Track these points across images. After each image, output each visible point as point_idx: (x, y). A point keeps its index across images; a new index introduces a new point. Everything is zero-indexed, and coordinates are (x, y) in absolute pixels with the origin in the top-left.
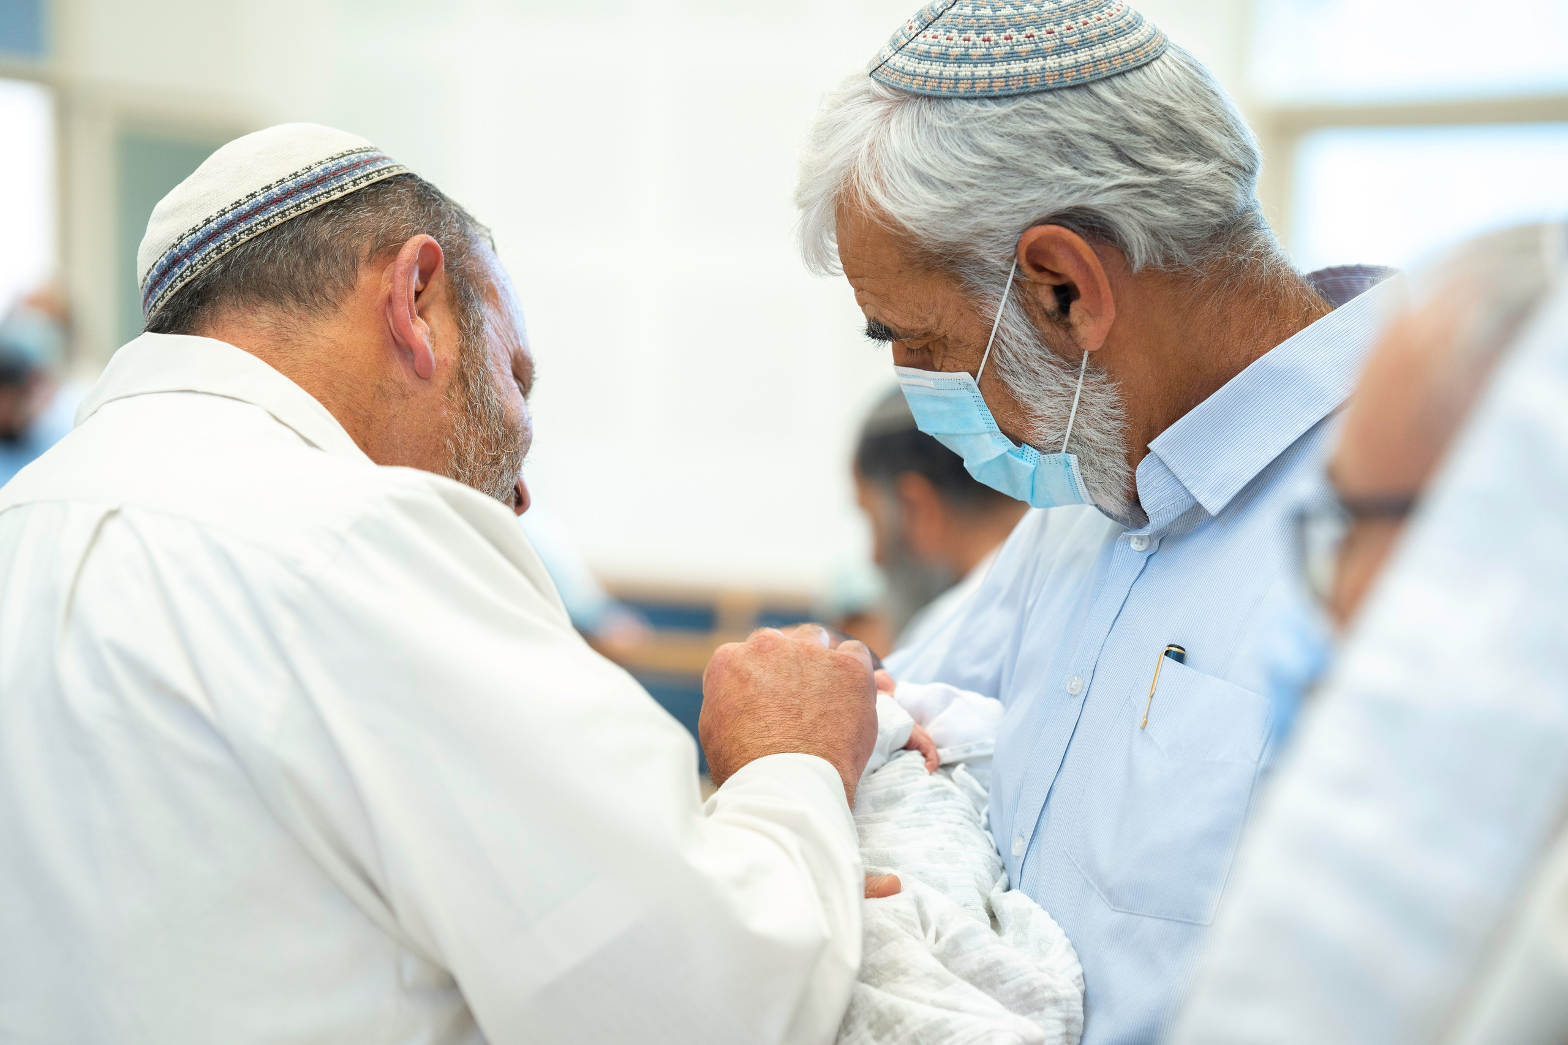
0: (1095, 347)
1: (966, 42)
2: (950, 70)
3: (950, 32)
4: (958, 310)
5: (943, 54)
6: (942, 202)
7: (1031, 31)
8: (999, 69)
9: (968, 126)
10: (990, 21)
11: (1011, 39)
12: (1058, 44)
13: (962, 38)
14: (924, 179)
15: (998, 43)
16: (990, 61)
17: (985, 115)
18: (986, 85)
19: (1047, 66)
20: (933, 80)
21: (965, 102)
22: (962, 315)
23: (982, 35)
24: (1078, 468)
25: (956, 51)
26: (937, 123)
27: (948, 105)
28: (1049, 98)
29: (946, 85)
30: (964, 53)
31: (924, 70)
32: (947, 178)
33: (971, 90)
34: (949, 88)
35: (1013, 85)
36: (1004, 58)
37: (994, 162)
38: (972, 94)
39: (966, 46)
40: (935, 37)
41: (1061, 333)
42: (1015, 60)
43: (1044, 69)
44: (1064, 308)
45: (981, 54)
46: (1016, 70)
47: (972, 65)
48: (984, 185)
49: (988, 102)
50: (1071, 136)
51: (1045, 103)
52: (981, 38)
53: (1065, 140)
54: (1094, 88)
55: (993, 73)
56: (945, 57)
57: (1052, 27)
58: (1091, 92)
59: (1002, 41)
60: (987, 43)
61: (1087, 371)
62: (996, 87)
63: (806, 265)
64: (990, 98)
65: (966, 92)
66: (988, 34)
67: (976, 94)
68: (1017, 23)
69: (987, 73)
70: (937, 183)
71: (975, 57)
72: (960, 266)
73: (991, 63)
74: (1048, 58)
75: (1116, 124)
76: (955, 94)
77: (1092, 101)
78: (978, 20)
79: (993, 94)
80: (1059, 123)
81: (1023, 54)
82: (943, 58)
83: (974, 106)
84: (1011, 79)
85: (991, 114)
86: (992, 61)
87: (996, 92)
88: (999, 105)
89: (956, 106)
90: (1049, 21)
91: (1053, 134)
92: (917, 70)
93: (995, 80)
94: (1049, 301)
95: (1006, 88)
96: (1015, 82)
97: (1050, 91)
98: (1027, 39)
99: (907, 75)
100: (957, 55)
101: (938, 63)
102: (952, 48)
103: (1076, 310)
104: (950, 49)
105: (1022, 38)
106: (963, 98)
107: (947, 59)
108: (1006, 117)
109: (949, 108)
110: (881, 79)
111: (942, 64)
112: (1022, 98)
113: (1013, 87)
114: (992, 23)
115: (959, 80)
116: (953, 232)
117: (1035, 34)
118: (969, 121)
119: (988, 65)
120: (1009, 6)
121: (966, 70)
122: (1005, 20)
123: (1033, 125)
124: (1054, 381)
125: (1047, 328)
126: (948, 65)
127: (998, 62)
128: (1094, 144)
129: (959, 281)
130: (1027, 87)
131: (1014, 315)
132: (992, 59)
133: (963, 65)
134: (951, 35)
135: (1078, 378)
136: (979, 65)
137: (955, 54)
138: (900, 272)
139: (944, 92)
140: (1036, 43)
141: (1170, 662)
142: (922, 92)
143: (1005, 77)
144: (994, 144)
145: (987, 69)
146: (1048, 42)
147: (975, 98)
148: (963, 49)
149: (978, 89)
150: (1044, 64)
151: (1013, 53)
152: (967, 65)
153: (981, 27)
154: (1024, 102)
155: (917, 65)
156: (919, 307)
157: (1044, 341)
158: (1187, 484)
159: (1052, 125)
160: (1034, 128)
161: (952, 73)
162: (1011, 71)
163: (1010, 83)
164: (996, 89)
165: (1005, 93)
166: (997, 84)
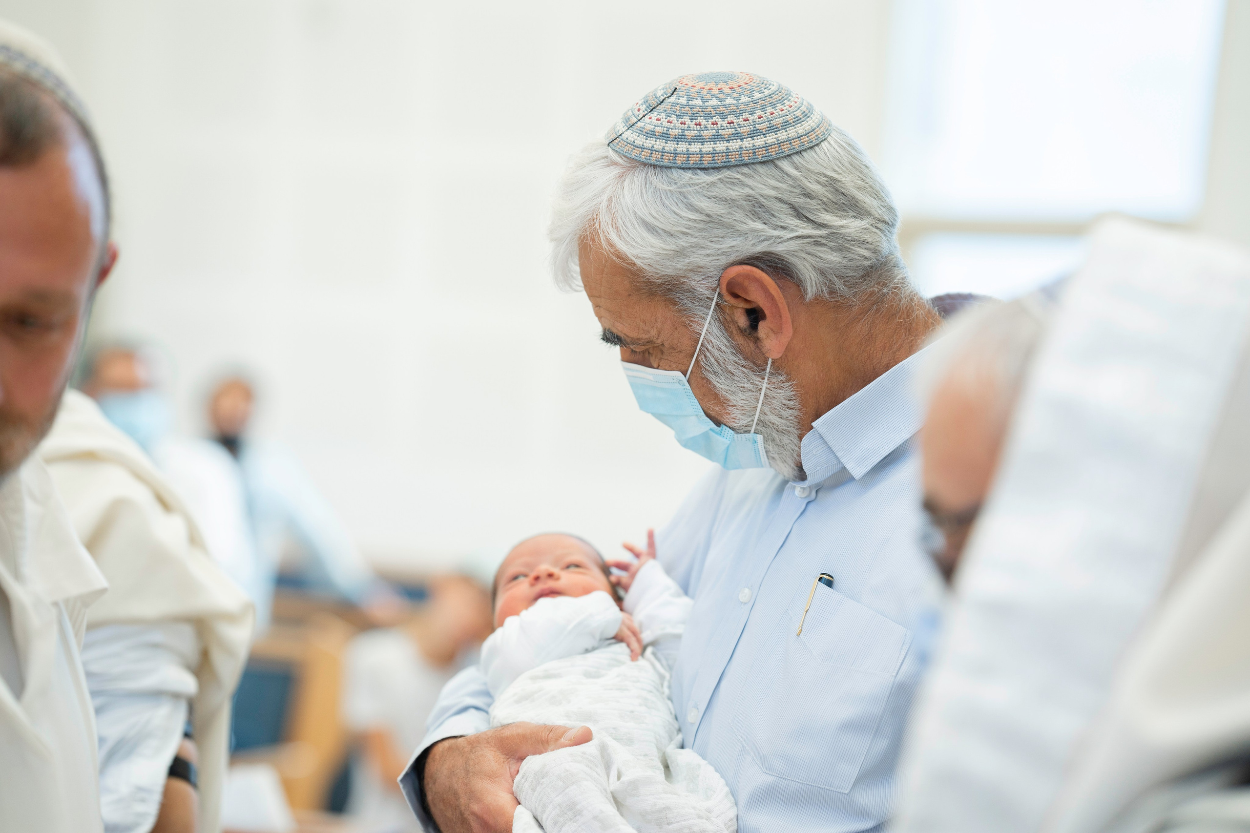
0: (776, 356)
1: (683, 125)
2: (670, 146)
3: (670, 117)
4: (674, 325)
5: (665, 134)
6: (663, 245)
7: (732, 119)
8: (708, 147)
9: (684, 190)
10: (700, 110)
11: (717, 124)
12: (752, 129)
13: (679, 122)
14: (651, 228)
15: (706, 127)
16: (701, 140)
17: (696, 181)
18: (698, 159)
19: (743, 146)
20: (657, 153)
21: (681, 171)
22: (676, 329)
23: (694, 121)
24: (763, 444)
25: (675, 132)
26: (660, 186)
27: (669, 172)
28: (745, 170)
29: (667, 158)
30: (681, 133)
31: (650, 145)
32: (668, 228)
33: (686, 162)
34: (669, 160)
35: (718, 160)
36: (711, 139)
37: (704, 218)
38: (687, 166)
39: (683, 128)
40: (658, 120)
41: (751, 344)
42: (720, 141)
43: (742, 148)
44: (754, 326)
45: (694, 135)
46: (720, 148)
47: (687, 143)
48: (696, 234)
49: (699, 172)
50: (761, 199)
51: (742, 174)
52: (694, 123)
53: (757, 202)
54: (779, 163)
55: (703, 150)
56: (667, 136)
57: (747, 116)
58: (776, 166)
59: (710, 126)
60: (698, 126)
61: (771, 374)
63: (556, 284)
64: (701, 169)
65: (683, 164)
66: (699, 120)
67: (690, 166)
68: (721, 112)
69: (698, 150)
70: (660, 231)
71: (689, 137)
72: (676, 293)
73: (702, 142)
74: (745, 140)
75: (795, 190)
76: (674, 165)
77: (776, 173)
78: (691, 108)
79: (703, 166)
80: (752, 189)
81: (727, 136)
82: (665, 136)
83: (688, 175)
84: (716, 155)
85: (701, 181)
87: (706, 164)
88: (707, 175)
89: (675, 174)
90: (745, 111)
91: (748, 198)
92: (645, 144)
93: (705, 155)
94: (742, 321)
95: (713, 161)
96: (720, 158)
97: (746, 165)
98: (728, 125)
99: (637, 147)
100: (676, 135)
101: (661, 140)
102: (672, 129)
103: (762, 327)
104: (670, 130)
105: (725, 124)
106: (680, 168)
107: (668, 137)
108: (713, 184)
109: (669, 174)
110: (616, 149)
111: (664, 141)
112: (725, 170)
113: (718, 161)
114: (702, 111)
115: (677, 154)
116: (671, 268)
117: (734, 121)
118: (684, 185)
119: (699, 144)
120: (714, 98)
121: (682, 147)
122: (712, 109)
123: (733, 190)
124: (746, 380)
125: (741, 340)
126: (669, 142)
127: (707, 142)
128: (778, 205)
129: (674, 303)
130: (729, 162)
131: (716, 331)
133: (680, 143)
134: (671, 119)
135: (764, 379)
136: (693, 143)
137: (674, 134)
138: (630, 295)
139: (666, 163)
140: (735, 128)
141: (822, 585)
142: (649, 161)
143: (712, 154)
144: (704, 204)
145: (698, 147)
146: (744, 128)
147: (690, 169)
148: (680, 131)
149: (692, 162)
150: (741, 145)
151: (718, 136)
152: (684, 143)
153: (694, 114)
154: (726, 173)
155: (645, 140)
156: (644, 322)
157: (738, 350)
158: (839, 454)
159: (748, 191)
160: (734, 193)
161: (672, 149)
162: (717, 149)
163: (716, 158)
164: (705, 162)
165: (712, 166)
166: (706, 159)
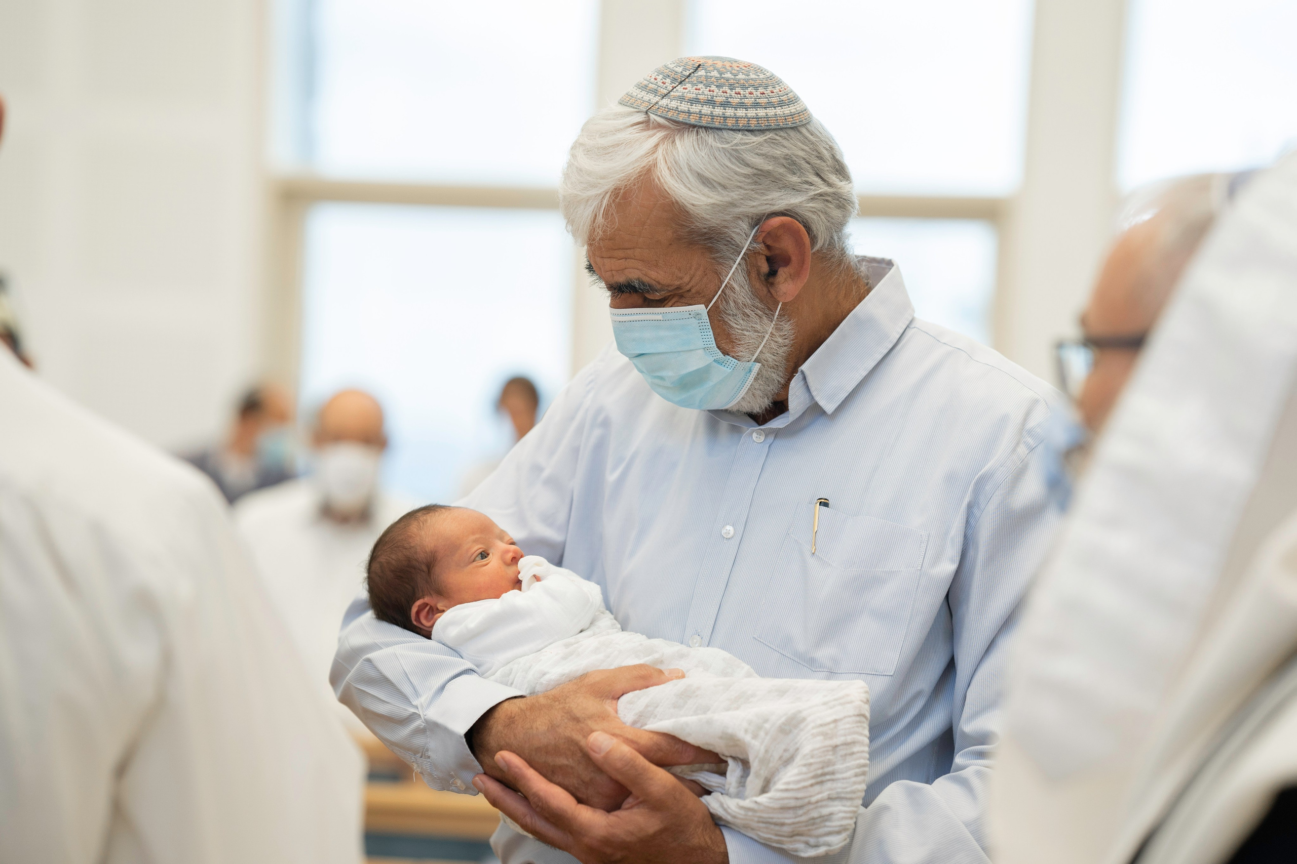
0: (787, 301)
1: (725, 94)
2: (718, 111)
3: (709, 87)
4: (705, 272)
5: (709, 100)
6: (721, 199)
7: (762, 90)
8: (751, 113)
9: (738, 148)
10: (735, 82)
11: (753, 94)
12: (779, 100)
13: (721, 91)
14: (705, 181)
15: (745, 96)
16: (745, 107)
17: (747, 141)
18: (746, 122)
19: (777, 113)
20: (707, 117)
21: (732, 132)
22: (706, 275)
23: (734, 90)
25: (719, 99)
26: (714, 144)
27: (720, 133)
28: (782, 133)
29: (718, 121)
30: (725, 100)
31: (697, 110)
32: (724, 182)
33: (736, 125)
34: (720, 122)
36: (753, 106)
38: (738, 128)
39: (726, 96)
40: (697, 89)
41: (765, 289)
43: (776, 115)
44: (773, 273)
45: (737, 102)
46: (761, 114)
47: (733, 109)
48: (747, 187)
49: (747, 133)
50: (794, 158)
51: (781, 137)
53: (792, 161)
55: (748, 115)
58: (799, 131)
59: (748, 95)
60: (739, 95)
61: (778, 317)
62: (752, 124)
64: (748, 131)
65: (733, 126)
66: (738, 90)
67: (739, 128)
68: (752, 84)
69: (744, 114)
70: (715, 184)
71: (734, 104)
72: (718, 241)
73: (746, 108)
75: (813, 153)
76: (726, 127)
78: (727, 80)
79: (751, 128)
80: (789, 149)
81: (763, 104)
82: (711, 102)
83: (739, 136)
84: (760, 119)
85: (752, 141)
86: (746, 107)
87: (753, 127)
88: (756, 136)
89: (725, 134)
90: (760, 85)
91: (787, 157)
92: (690, 109)
93: (751, 119)
94: (765, 268)
95: (758, 125)
96: (763, 122)
97: (781, 129)
99: (683, 112)
100: (721, 102)
101: (708, 106)
102: (716, 97)
103: (783, 273)
104: (715, 97)
106: (732, 130)
107: (714, 104)
108: (760, 144)
109: (719, 134)
110: (658, 114)
111: (711, 107)
112: (768, 133)
113: (762, 125)
114: (738, 83)
115: (727, 117)
116: (714, 220)
117: (765, 92)
118: (736, 145)
119: (744, 109)
120: (740, 73)
121: (730, 112)
122: (745, 82)
123: (777, 149)
124: (758, 321)
125: (758, 285)
126: (716, 107)
127: (750, 108)
128: (805, 165)
129: (711, 251)
130: (770, 125)
131: (741, 278)
132: (746, 106)
133: (727, 108)
134: (712, 89)
135: (772, 322)
136: (738, 109)
137: (720, 101)
138: (671, 244)
139: (717, 125)
140: (767, 98)
142: (700, 124)
143: (756, 118)
144: (758, 161)
145: (744, 112)
146: (774, 98)
147: (739, 130)
148: (724, 98)
149: (741, 125)
150: (776, 112)
152: (730, 109)
153: (731, 85)
154: (770, 135)
155: (690, 106)
156: (680, 270)
157: (755, 294)
158: (814, 393)
159: (786, 151)
160: (778, 152)
161: (721, 113)
162: (759, 114)
163: (760, 122)
164: (752, 125)
165: (758, 128)
166: (753, 122)
